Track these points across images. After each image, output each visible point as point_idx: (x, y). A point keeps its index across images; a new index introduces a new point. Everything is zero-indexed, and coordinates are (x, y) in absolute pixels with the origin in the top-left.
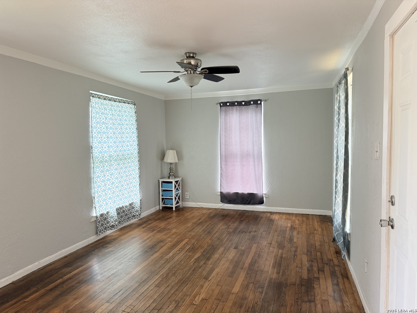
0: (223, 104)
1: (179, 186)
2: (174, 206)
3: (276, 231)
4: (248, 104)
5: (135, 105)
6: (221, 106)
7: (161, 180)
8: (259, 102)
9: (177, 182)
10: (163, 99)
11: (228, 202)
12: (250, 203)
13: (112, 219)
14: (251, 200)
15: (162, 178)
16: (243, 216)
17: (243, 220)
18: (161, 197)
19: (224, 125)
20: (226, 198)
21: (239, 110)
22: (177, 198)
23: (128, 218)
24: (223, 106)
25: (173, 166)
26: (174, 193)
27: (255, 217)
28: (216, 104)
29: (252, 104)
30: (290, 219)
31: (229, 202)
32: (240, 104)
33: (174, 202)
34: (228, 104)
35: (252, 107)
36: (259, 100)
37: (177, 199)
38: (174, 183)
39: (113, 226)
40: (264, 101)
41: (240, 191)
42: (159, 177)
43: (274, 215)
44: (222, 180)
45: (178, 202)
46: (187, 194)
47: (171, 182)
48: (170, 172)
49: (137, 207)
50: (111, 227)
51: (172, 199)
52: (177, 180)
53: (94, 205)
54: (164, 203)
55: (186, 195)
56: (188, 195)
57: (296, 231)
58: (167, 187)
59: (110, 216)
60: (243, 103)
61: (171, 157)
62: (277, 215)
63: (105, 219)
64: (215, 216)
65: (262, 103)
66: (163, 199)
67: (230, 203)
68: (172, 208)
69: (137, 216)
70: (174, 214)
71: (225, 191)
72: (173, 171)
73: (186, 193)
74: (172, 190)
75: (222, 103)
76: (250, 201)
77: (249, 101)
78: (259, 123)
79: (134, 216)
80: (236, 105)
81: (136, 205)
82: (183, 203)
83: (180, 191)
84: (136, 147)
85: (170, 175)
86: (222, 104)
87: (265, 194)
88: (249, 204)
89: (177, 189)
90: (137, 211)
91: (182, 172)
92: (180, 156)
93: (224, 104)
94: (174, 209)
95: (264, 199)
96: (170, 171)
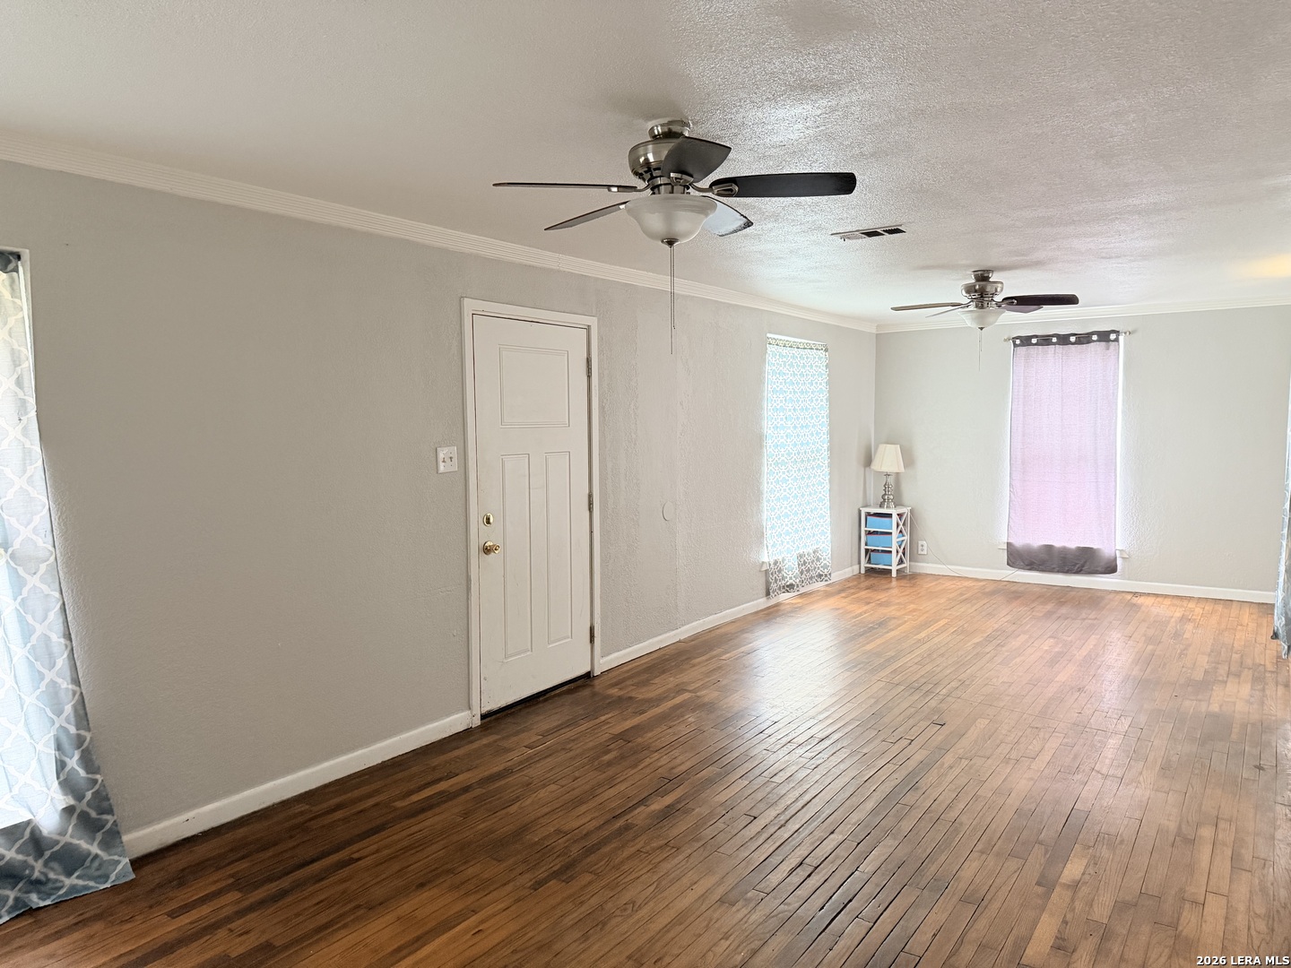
0: (1021, 341)
1: (904, 524)
2: (894, 568)
3: (1144, 620)
4: (1085, 341)
5: (826, 350)
6: (1015, 345)
7: (864, 511)
8: (1113, 337)
9: (900, 515)
10: (874, 331)
11: (1027, 565)
12: (1081, 570)
13: (790, 573)
14: (1085, 562)
15: (866, 506)
16: (1062, 597)
17: (1065, 602)
18: (863, 547)
19: (1022, 388)
20: (1020, 558)
21: (1060, 355)
22: (901, 551)
23: (811, 578)
24: (1022, 344)
25: (891, 480)
26: (895, 538)
27: (1093, 600)
28: (1005, 340)
29: (1094, 341)
30: (1182, 606)
31: (1029, 567)
32: (1064, 340)
33: (895, 559)
34: (1034, 341)
35: (1095, 348)
36: (1113, 332)
37: (900, 554)
38: (895, 517)
39: (791, 586)
40: (1125, 333)
41: (1058, 543)
42: (860, 504)
43: (1143, 598)
44: (1012, 515)
45: (901, 561)
46: (922, 546)
47: (889, 516)
48: (885, 494)
49: (825, 559)
50: (787, 586)
51: (891, 552)
52: (900, 511)
53: (765, 542)
54: (869, 562)
55: (920, 548)
56: (925, 548)
57: (1193, 624)
58: (877, 525)
59: (787, 566)
60: (1073, 339)
61: (888, 460)
62: (1149, 598)
63: (780, 571)
64: (993, 593)
65: (1121, 338)
66: (867, 551)
67: (1030, 570)
68: (890, 571)
69: (826, 576)
70: (894, 583)
71: (1019, 542)
72: (892, 491)
73: (920, 543)
74: (891, 533)
75: (1017, 338)
76: (1083, 566)
77: (1087, 334)
78: (1111, 385)
79: (820, 576)
80: (1054, 344)
81: (824, 554)
82: (912, 563)
83: (907, 538)
84: (826, 437)
85: (884, 500)
86: (1018, 342)
87: (1121, 551)
88: (1078, 572)
89: (901, 532)
90: (826, 567)
91: (910, 494)
92: (909, 459)
93: (1026, 341)
94: (894, 574)
95: (1119, 562)
96: (885, 490)
